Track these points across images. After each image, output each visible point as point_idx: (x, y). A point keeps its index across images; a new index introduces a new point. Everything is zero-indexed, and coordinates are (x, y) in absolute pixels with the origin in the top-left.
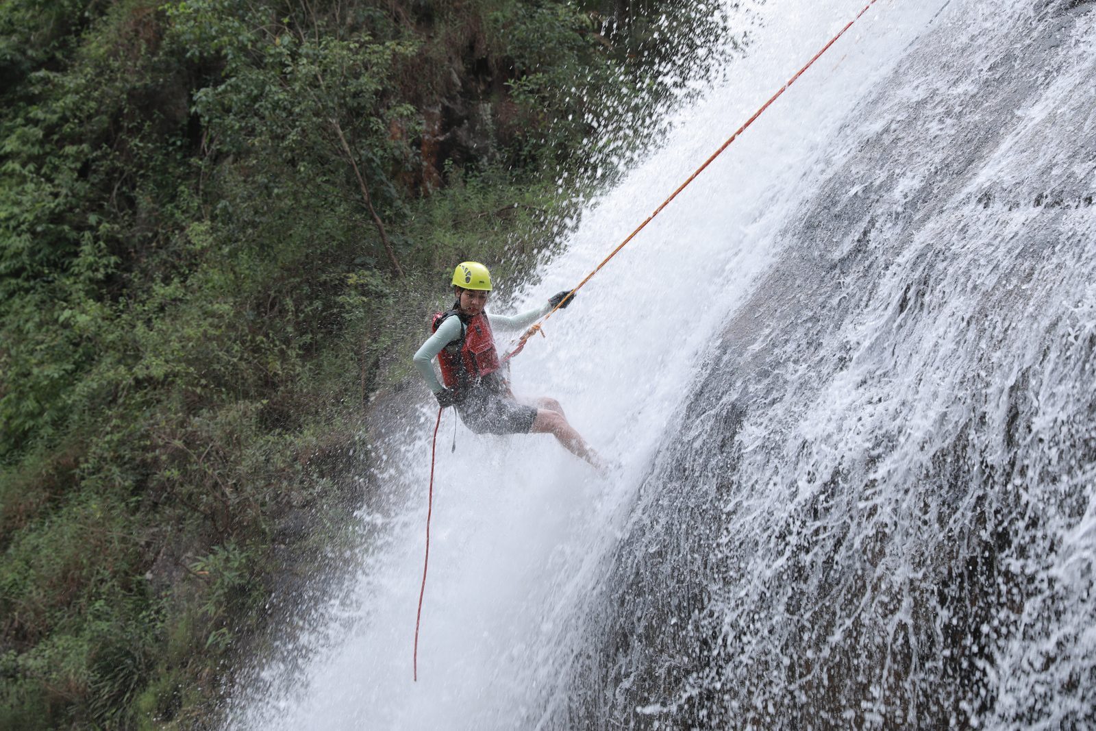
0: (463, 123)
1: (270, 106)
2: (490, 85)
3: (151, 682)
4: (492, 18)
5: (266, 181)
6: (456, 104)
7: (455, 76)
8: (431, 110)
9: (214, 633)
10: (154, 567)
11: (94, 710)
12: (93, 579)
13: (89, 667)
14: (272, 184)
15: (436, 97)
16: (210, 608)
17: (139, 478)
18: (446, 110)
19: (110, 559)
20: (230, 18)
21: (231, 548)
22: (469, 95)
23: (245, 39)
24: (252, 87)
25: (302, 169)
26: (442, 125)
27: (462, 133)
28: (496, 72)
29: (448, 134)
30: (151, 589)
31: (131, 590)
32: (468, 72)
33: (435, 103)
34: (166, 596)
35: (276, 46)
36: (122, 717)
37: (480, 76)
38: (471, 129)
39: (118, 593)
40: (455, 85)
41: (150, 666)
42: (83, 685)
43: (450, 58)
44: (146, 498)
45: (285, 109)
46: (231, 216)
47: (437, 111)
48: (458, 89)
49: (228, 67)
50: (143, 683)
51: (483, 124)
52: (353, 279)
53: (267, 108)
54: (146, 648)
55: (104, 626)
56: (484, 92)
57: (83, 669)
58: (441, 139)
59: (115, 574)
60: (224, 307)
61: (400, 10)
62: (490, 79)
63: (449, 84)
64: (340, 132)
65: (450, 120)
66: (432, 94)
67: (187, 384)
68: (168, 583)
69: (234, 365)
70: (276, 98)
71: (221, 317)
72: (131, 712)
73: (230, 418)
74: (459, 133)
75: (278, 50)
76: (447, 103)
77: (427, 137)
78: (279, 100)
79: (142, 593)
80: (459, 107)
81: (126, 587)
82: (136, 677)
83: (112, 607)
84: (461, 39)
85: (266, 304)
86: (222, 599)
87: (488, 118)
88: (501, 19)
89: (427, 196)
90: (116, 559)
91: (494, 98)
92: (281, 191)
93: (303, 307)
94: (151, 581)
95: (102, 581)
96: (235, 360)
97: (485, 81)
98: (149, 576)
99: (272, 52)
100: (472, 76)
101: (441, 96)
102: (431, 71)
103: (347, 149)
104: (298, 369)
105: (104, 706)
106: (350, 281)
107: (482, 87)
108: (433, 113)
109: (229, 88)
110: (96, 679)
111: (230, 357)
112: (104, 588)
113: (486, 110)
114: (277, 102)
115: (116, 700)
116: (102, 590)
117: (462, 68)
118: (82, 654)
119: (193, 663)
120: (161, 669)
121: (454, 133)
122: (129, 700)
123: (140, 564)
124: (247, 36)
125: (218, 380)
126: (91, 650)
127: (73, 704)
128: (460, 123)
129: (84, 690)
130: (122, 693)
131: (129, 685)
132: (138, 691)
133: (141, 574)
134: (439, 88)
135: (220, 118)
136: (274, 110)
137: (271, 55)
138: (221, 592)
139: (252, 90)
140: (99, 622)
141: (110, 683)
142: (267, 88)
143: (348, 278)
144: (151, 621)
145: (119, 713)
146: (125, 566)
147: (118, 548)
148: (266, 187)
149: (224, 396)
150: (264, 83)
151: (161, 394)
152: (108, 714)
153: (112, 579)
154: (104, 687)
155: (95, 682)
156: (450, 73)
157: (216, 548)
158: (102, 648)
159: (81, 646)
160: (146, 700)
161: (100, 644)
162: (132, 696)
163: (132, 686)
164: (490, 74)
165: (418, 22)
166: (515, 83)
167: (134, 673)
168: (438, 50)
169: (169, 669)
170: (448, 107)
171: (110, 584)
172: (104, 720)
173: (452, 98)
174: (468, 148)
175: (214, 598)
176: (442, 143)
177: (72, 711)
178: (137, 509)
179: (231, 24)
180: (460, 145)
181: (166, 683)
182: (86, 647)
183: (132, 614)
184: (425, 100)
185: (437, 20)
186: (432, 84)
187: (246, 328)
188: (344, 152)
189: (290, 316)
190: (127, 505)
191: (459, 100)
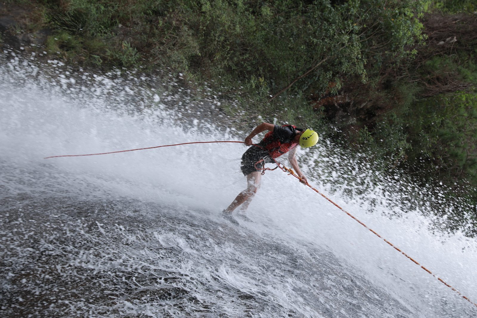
0: (345, 112)
1: (326, 28)
2: (364, 120)
3: (74, 36)
4: (393, 114)
5: (295, 34)
6: (353, 107)
7: (364, 104)
8: (347, 98)
9: (99, 57)
10: (124, 27)
11: (58, 16)
12: (113, 3)
13: (75, 10)
14: (294, 37)
15: (353, 98)
16: (109, 53)
17: (161, 12)
18: (348, 104)
19: (123, 8)
20: (359, 2)
21: (137, 56)
22: (358, 112)
23: (352, 11)
24: (332, 19)
25: (302, 47)
26: (342, 104)
27: (340, 113)
28: (370, 121)
29: (339, 107)
30: (115, 28)
31: (112, 20)
32: (367, 109)
33: (350, 99)
34: (112, 34)
35: (352, 23)
36: (57, 28)
37: (367, 115)
38: (343, 117)
39: (109, 15)
40: (360, 105)
41: (81, 35)
42: (67, 9)
43: (371, 100)
44: (153, 17)
45: (327, 34)
46: (277, 23)
47: (347, 100)
48: (359, 107)
49: (338, 6)
50: (73, 33)
51: (347, 121)
52: (262, 80)
53: (325, 27)
54: (88, 32)
55: (94, 11)
56: (361, 118)
57: (73, 8)
58: (336, 105)
59: (117, 11)
60: (238, 29)
61: (387, 74)
62: (367, 119)
63: (360, 103)
64: (324, 60)
65: (345, 106)
66: (354, 96)
67: (202, 22)
68: (118, 34)
69: (215, 39)
70: (330, 30)
71: (234, 29)
72: (60, 31)
73: (190, 42)
74: (340, 112)
75: (351, 25)
76: (351, 104)
77: (335, 98)
78: (330, 31)
79: (112, 25)
80: (351, 110)
81: (113, 17)
82: (75, 30)
83: (103, 14)
84: (380, 103)
85: (245, 47)
86: (114, 57)
87: (350, 122)
88: (393, 118)
89: (309, 104)
90: (124, 11)
91: (359, 123)
92: (292, 41)
93: (247, 62)
94: (118, 27)
95: (113, 7)
96: (217, 39)
97: (365, 118)
98: (120, 26)
99: (349, 23)
100: (366, 112)
101: (354, 100)
102: (363, 93)
103: (318, 65)
104: (219, 66)
105: (60, 20)
106: (260, 79)
107: (363, 117)
108: (346, 99)
109: (329, 9)
110: (71, 14)
111: (218, 37)
112: (110, 8)
113: (353, 120)
114: (328, 30)
115: (64, 24)
116: (109, 8)
117: (369, 106)
118: (80, 6)
119: (85, 52)
120: (81, 40)
121: (340, 110)
122: (64, 29)
123: (124, 21)
124: (354, 11)
125: (207, 35)
126: (82, 9)
127: (58, 7)
128: (345, 111)
129: (65, 10)
130: (67, 25)
131: (71, 28)
132: (69, 32)
133: (120, 22)
134: (357, 98)
135: (318, 8)
136: (325, 30)
137: (348, 23)
138: (117, 56)
139: (331, 19)
140: (95, 9)
141: (70, 19)
142: (333, 25)
143: (262, 77)
144: (100, 31)
145: (58, 26)
146: (121, 15)
147: (129, 10)
148: (292, 35)
149: (201, 38)
150: (335, 23)
151: (197, 12)
152: (56, 22)
153: (115, 11)
154: (68, 18)
155: (69, 14)
156: (365, 102)
157: (135, 49)
158: (84, 14)
159: (83, 5)
160: (67, 37)
161: (86, 12)
162: (66, 30)
163: (70, 29)
164: (369, 119)
165: (384, 84)
166: (366, 130)
167: (76, 29)
168: (374, 94)
169: (82, 43)
170: (350, 104)
171: (112, 10)
172: (54, 21)
173: (354, 105)
174: (335, 117)
175: (114, 54)
176: (334, 105)
177: (56, 7)
178: (147, 14)
179: (357, 3)
180: (335, 113)
181: (74, 43)
182: (83, 6)
183: (102, 23)
184: (350, 94)
185: (386, 91)
186: (358, 95)
187: (232, 41)
188: (317, 63)
189: (241, 58)
190: (147, 10)
191: (355, 108)
